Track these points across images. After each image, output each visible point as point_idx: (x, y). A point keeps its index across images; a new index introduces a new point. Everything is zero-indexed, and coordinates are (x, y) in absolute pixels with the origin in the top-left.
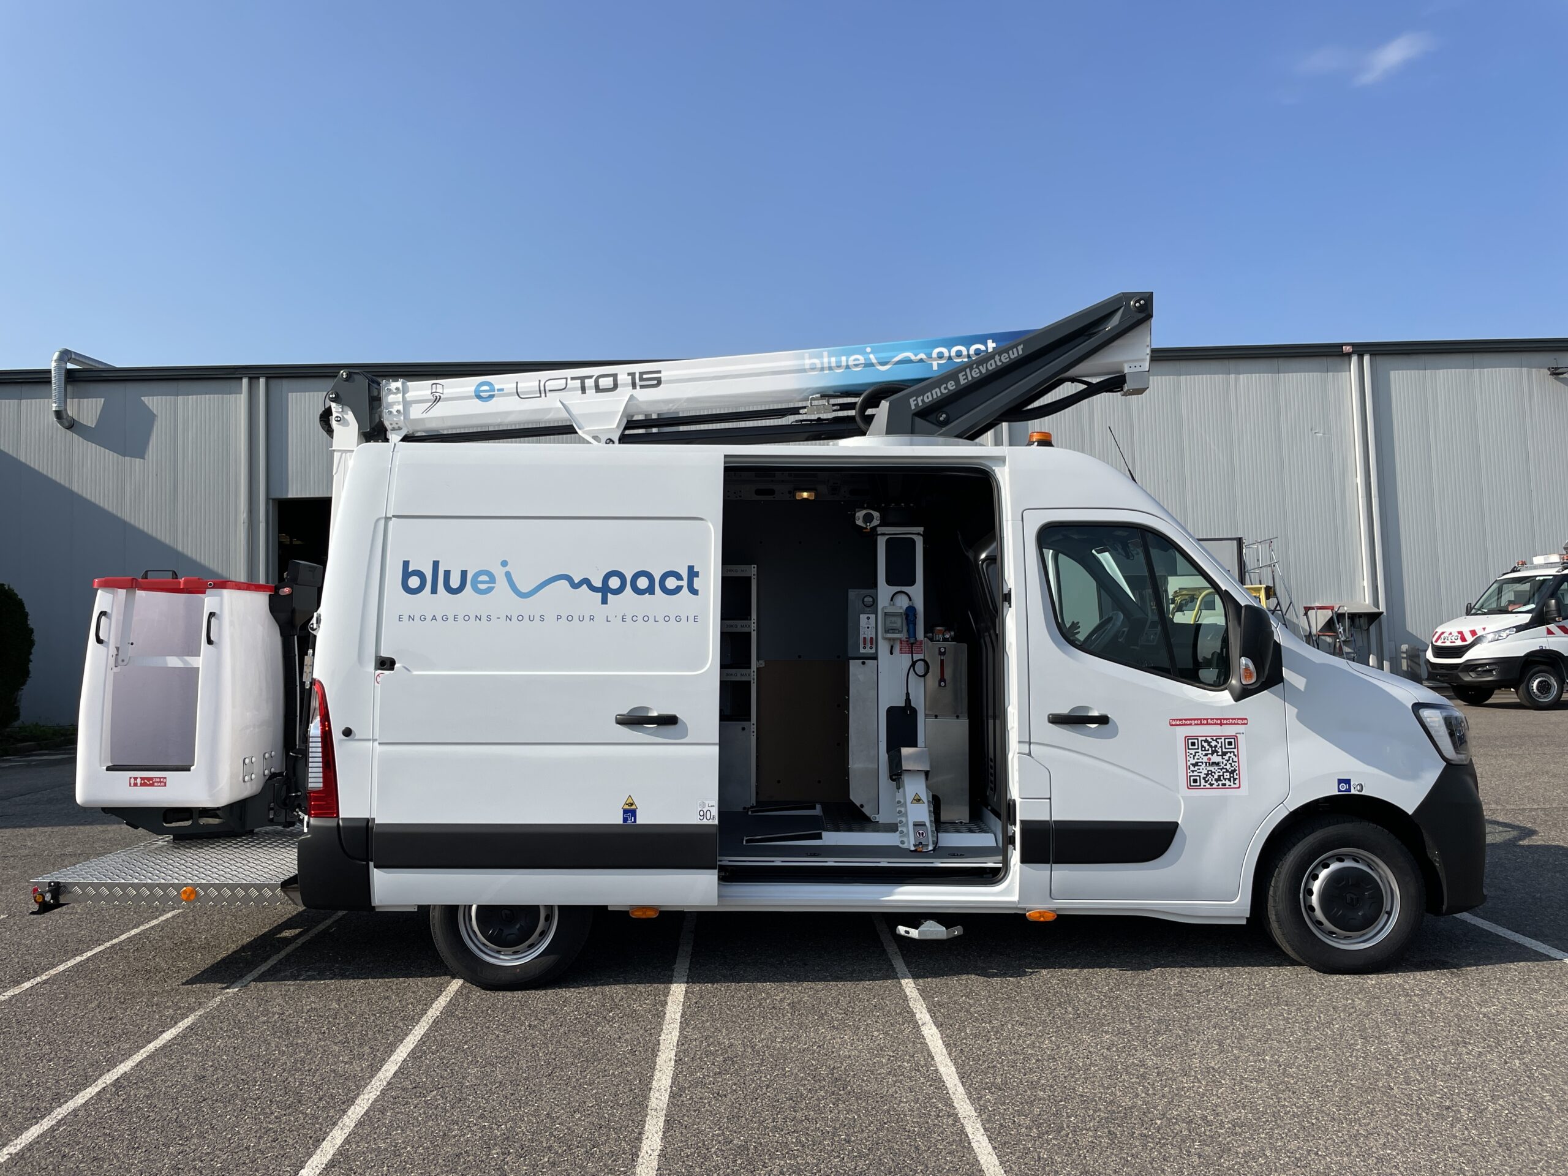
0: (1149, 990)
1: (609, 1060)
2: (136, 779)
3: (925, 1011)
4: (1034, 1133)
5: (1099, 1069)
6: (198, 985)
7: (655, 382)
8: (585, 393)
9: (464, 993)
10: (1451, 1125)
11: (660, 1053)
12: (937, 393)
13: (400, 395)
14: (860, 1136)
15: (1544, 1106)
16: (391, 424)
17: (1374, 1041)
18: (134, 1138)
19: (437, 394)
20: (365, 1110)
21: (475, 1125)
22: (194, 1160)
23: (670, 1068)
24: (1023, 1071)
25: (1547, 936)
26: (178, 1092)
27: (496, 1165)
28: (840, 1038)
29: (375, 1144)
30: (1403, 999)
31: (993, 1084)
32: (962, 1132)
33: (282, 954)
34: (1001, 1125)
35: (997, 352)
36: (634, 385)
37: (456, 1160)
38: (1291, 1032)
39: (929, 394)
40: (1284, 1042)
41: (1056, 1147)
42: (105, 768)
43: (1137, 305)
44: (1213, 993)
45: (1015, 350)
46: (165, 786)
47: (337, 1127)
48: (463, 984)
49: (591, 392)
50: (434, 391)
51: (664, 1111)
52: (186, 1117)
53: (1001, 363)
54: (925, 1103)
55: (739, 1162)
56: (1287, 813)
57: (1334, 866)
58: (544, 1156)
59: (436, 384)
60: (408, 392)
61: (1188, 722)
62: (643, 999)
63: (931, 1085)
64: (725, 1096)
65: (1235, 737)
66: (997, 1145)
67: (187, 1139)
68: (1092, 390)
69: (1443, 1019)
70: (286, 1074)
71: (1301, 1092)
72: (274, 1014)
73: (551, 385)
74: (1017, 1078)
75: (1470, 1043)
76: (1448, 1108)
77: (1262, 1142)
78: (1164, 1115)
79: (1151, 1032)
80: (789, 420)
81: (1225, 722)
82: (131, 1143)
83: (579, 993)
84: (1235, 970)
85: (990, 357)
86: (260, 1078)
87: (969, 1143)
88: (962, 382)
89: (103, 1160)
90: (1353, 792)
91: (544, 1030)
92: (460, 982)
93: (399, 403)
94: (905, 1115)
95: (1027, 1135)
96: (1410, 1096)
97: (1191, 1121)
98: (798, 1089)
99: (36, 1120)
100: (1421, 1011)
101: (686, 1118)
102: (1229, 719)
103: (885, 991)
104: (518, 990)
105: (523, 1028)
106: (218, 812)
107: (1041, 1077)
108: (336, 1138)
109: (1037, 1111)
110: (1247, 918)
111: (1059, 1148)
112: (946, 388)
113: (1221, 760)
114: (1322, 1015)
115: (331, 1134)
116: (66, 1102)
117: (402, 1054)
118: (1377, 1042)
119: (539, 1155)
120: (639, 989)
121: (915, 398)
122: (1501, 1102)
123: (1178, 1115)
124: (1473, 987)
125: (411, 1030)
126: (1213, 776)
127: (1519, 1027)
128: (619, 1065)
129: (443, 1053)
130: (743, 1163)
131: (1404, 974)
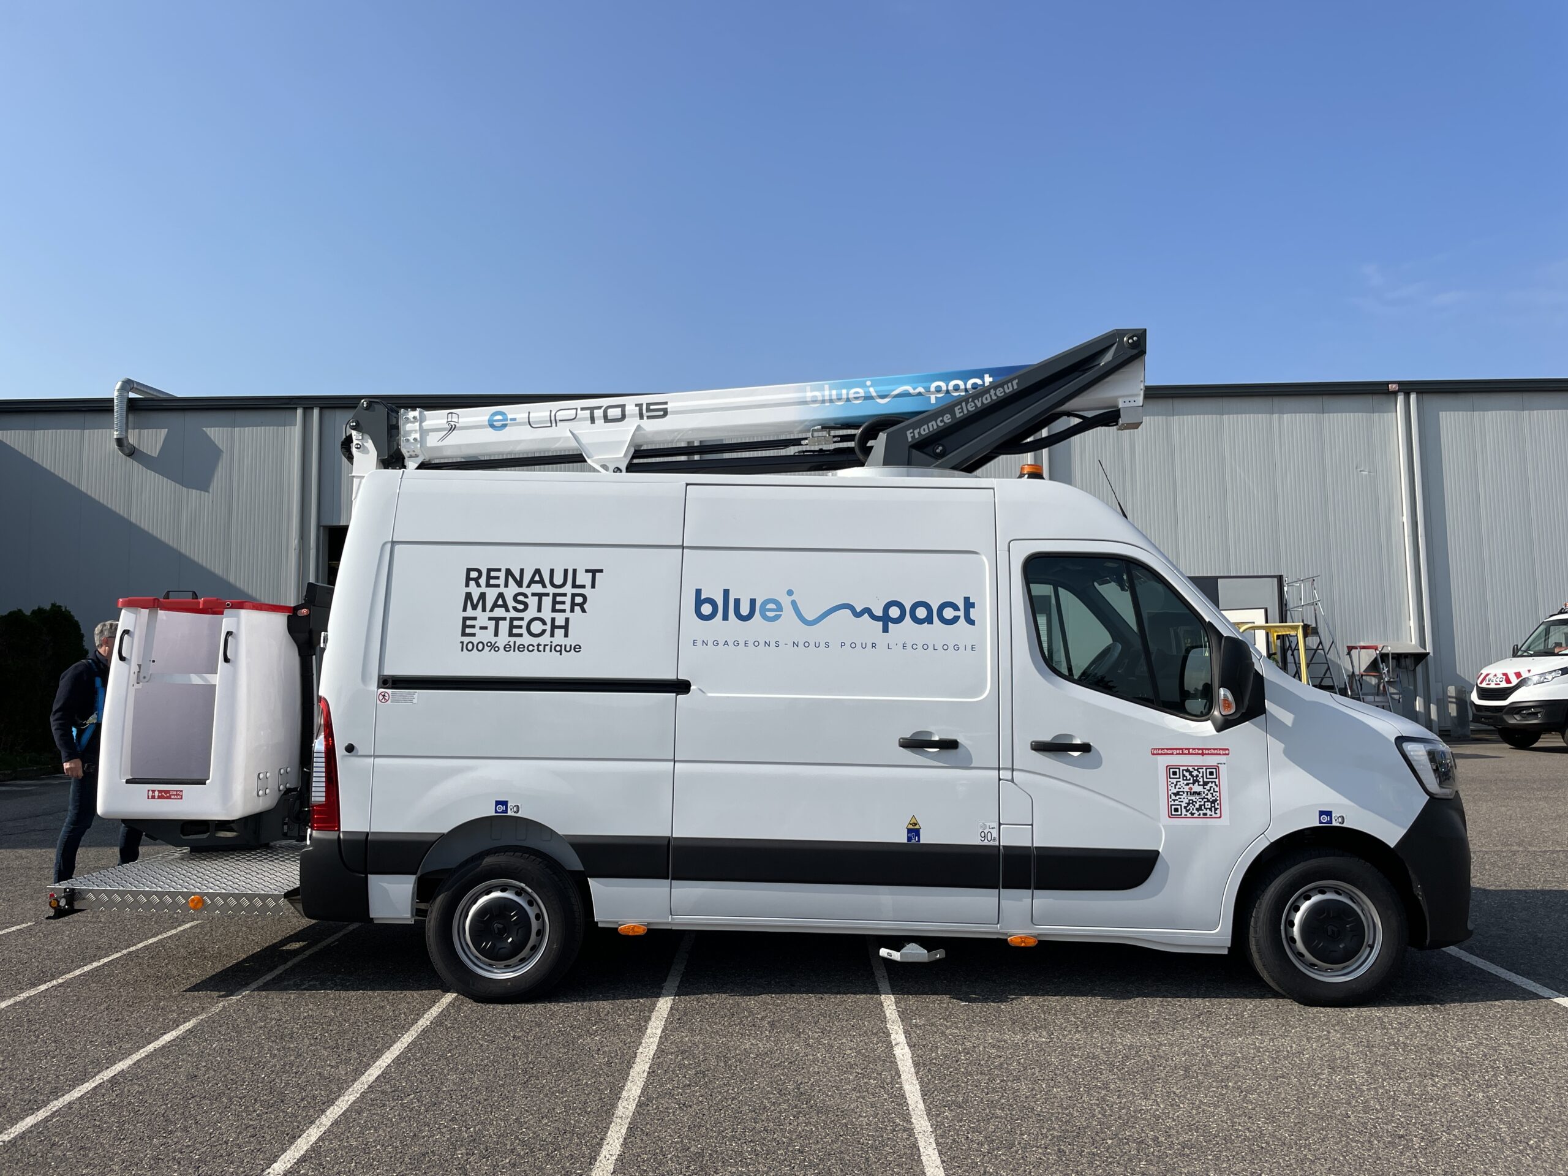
0: (1127, 1017)
1: (584, 1071)
2: (153, 791)
3: (901, 1031)
4: (985, 1148)
5: (1061, 1091)
6: (204, 992)
7: (662, 413)
8: (594, 423)
9: (456, 1004)
10: (1401, 1153)
11: (634, 1066)
12: (934, 426)
13: (417, 424)
14: (813, 1146)
15: (1498, 1137)
16: (408, 452)
17: (1341, 1072)
18: (121, 1130)
19: (452, 423)
20: (343, 1111)
21: (446, 1127)
22: (174, 1152)
23: (641, 1080)
24: (986, 1090)
25: (1540, 975)
26: (169, 1089)
27: (459, 1164)
28: (813, 1055)
29: (347, 1142)
30: (1380, 1031)
31: (953, 1102)
32: (915, 1147)
33: (290, 964)
34: (954, 1140)
35: (994, 386)
36: (641, 416)
37: (422, 1158)
38: (1260, 1060)
39: (926, 427)
40: (1251, 1070)
41: (1003, 1163)
42: (125, 780)
43: (1130, 341)
44: (1190, 1022)
45: (1010, 384)
46: (181, 798)
47: (313, 1126)
48: (457, 997)
49: (600, 422)
50: (449, 420)
51: (629, 1119)
52: (173, 1112)
53: (996, 398)
54: (883, 1118)
55: (692, 1168)
56: (1268, 844)
57: (1316, 898)
58: (506, 1158)
59: (452, 413)
60: (425, 420)
61: (1169, 752)
62: (628, 1014)
63: (893, 1102)
64: (690, 1106)
65: (1217, 768)
66: (946, 1159)
67: (171, 1132)
68: (1087, 424)
69: (1416, 1052)
70: (273, 1076)
71: (1258, 1117)
72: (271, 1019)
73: (561, 415)
74: (978, 1097)
75: (1437, 1076)
76: (1401, 1137)
77: (1208, 1163)
78: (1116, 1135)
79: (1120, 1057)
80: (792, 451)
81: (1207, 752)
82: (118, 1135)
83: (567, 1007)
84: (1216, 1001)
85: (986, 390)
86: (249, 1078)
87: (919, 1156)
88: (958, 415)
89: (90, 1149)
90: (1335, 824)
91: (528, 1041)
92: (455, 995)
93: (416, 431)
94: (862, 1129)
95: (977, 1151)
96: (1365, 1125)
97: (1142, 1142)
98: (762, 1102)
99: (33, 1111)
100: (1394, 1044)
101: (649, 1126)
102: (1210, 749)
103: (866, 1012)
104: (508, 1003)
105: (507, 1039)
106: (232, 825)
107: (1003, 1096)
108: (312, 1134)
109: (991, 1128)
110: (1229, 948)
111: (1006, 1164)
112: (942, 421)
113: (1203, 790)
114: (1294, 1045)
115: (307, 1132)
116: (63, 1095)
117: (387, 1060)
118: (1343, 1071)
119: (501, 1157)
120: (625, 1005)
121: (911, 431)
122: (1456, 1132)
123: (1130, 1136)
124: (1452, 1023)
125: (400, 1038)
126: (1194, 806)
127: (1490, 1061)
128: (593, 1075)
129: (427, 1060)
130: (695, 1169)
131: (1385, 1008)
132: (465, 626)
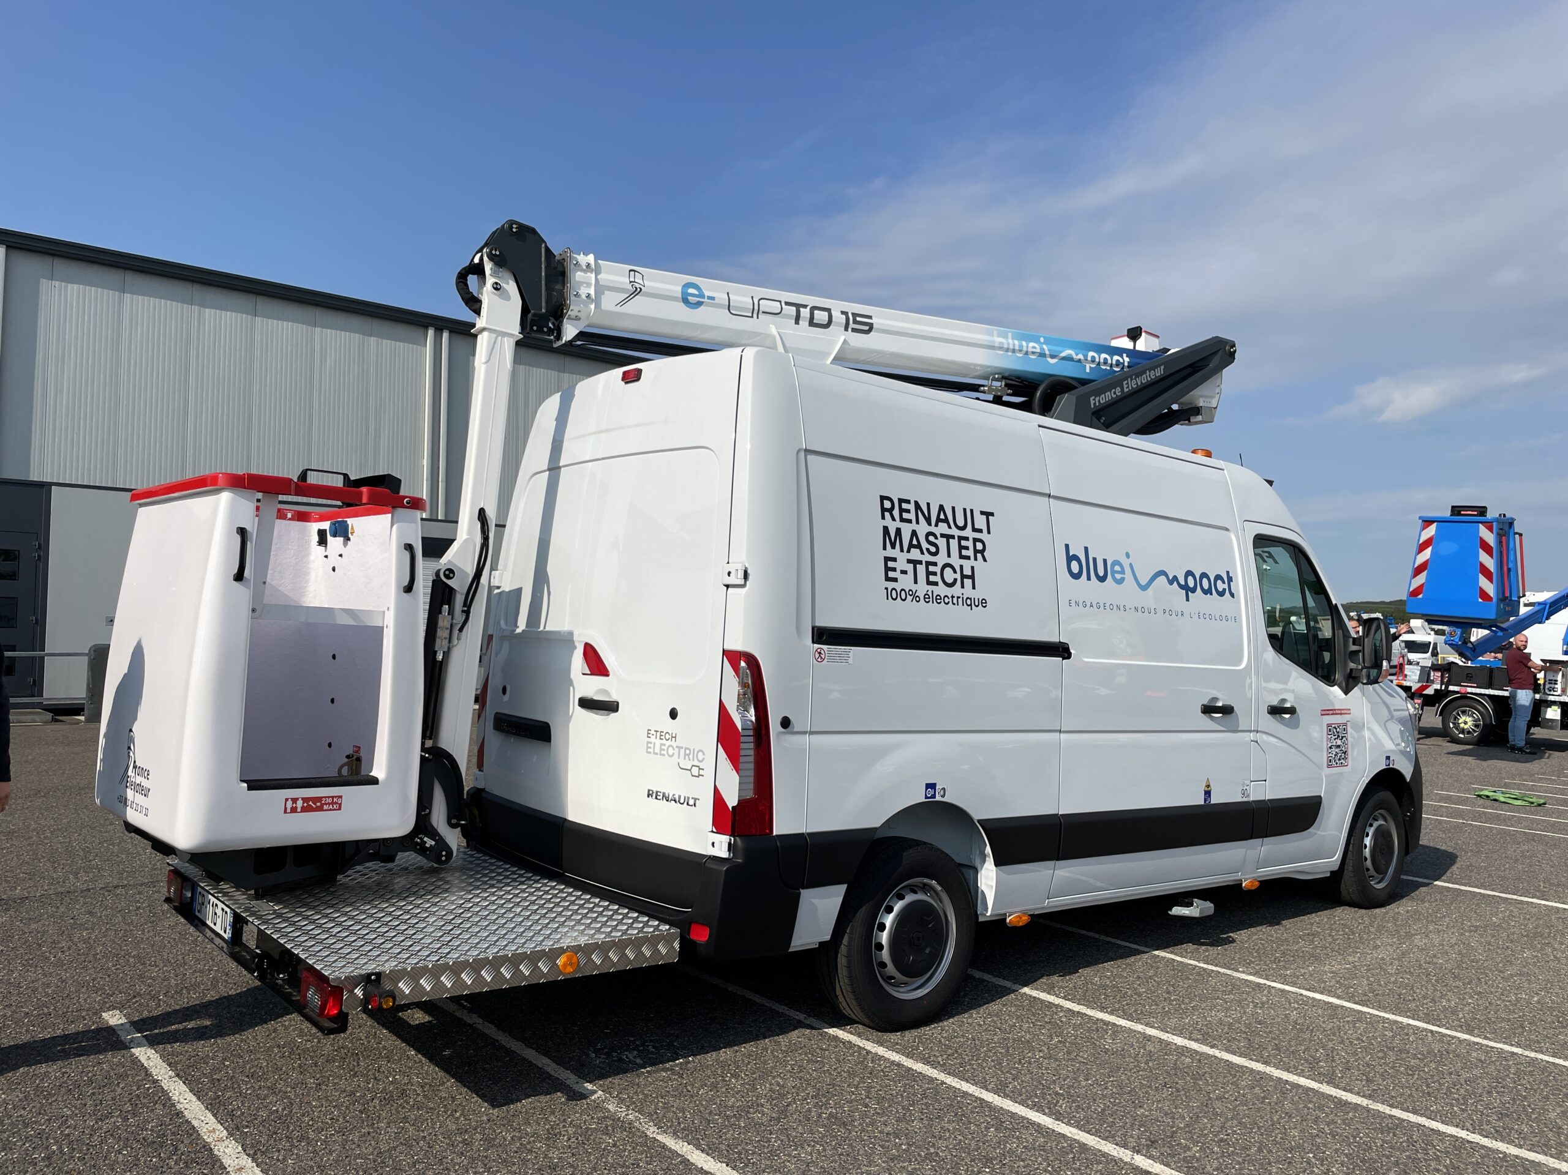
2: (295, 800)
7: (867, 328)
8: (798, 323)
12: (1109, 396)
13: (592, 276)
16: (572, 311)
19: (638, 286)
33: (507, 1040)
35: (1147, 368)
36: (847, 327)
39: (1103, 396)
43: (1228, 352)
45: (1159, 369)
46: (340, 809)
49: (804, 323)
50: (632, 279)
56: (1365, 784)
57: (1375, 825)
59: (635, 271)
60: (600, 273)
61: (1324, 713)
65: (1345, 725)
73: (765, 305)
81: (1348, 712)
85: (1143, 371)
88: (1126, 390)
90: (1390, 765)
93: (589, 285)
102: (1343, 709)
104: (921, 1026)
110: (1333, 871)
112: (1115, 392)
113: (1341, 744)
121: (1093, 397)
125: (954, 1088)
126: (1337, 757)
132: (887, 569)
